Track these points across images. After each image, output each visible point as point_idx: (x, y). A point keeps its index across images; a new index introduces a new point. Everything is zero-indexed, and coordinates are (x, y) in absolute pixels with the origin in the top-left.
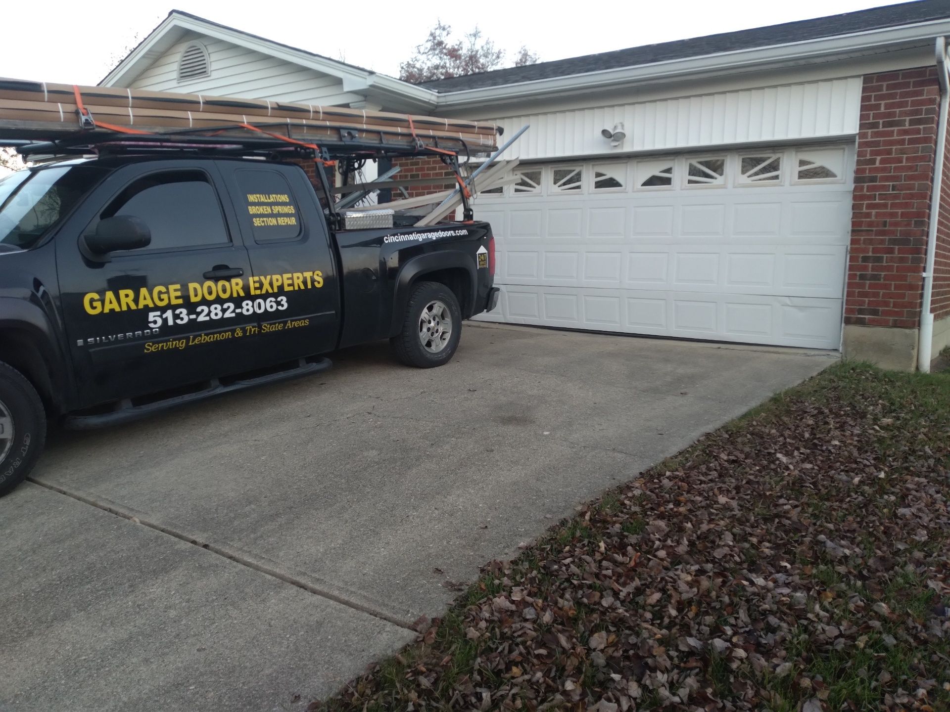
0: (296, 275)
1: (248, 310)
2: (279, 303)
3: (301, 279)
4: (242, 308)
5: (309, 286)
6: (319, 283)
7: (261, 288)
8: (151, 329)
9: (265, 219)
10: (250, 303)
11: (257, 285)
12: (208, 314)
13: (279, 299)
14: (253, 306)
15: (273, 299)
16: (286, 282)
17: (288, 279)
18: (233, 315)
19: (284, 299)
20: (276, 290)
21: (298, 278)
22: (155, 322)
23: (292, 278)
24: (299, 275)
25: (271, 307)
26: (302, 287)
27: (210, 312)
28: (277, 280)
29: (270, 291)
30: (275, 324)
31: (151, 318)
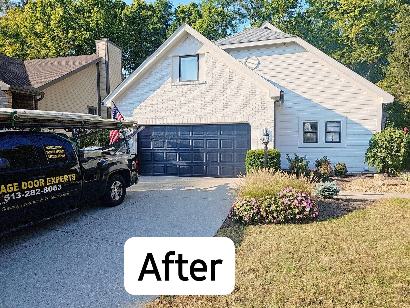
0: (65, 176)
1: (46, 191)
2: (58, 187)
3: (67, 177)
4: (43, 190)
5: (70, 180)
6: (74, 178)
7: (51, 182)
8: (5, 201)
9: (53, 155)
10: (47, 188)
11: (50, 181)
12: (30, 194)
13: (58, 186)
14: (48, 189)
15: (56, 186)
16: (61, 179)
17: (62, 178)
18: (40, 193)
19: (60, 185)
20: (57, 182)
21: (66, 177)
22: (7, 199)
23: (64, 177)
24: (67, 176)
25: (55, 189)
26: (68, 181)
27: (30, 193)
28: (58, 179)
29: (55, 183)
30: (56, 195)
31: (5, 197)
